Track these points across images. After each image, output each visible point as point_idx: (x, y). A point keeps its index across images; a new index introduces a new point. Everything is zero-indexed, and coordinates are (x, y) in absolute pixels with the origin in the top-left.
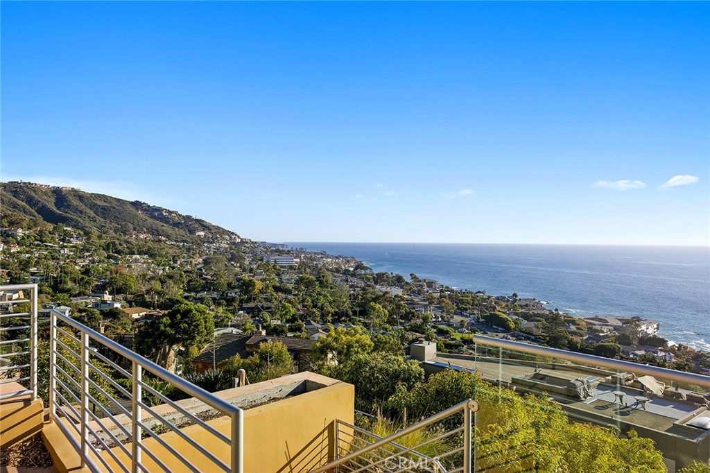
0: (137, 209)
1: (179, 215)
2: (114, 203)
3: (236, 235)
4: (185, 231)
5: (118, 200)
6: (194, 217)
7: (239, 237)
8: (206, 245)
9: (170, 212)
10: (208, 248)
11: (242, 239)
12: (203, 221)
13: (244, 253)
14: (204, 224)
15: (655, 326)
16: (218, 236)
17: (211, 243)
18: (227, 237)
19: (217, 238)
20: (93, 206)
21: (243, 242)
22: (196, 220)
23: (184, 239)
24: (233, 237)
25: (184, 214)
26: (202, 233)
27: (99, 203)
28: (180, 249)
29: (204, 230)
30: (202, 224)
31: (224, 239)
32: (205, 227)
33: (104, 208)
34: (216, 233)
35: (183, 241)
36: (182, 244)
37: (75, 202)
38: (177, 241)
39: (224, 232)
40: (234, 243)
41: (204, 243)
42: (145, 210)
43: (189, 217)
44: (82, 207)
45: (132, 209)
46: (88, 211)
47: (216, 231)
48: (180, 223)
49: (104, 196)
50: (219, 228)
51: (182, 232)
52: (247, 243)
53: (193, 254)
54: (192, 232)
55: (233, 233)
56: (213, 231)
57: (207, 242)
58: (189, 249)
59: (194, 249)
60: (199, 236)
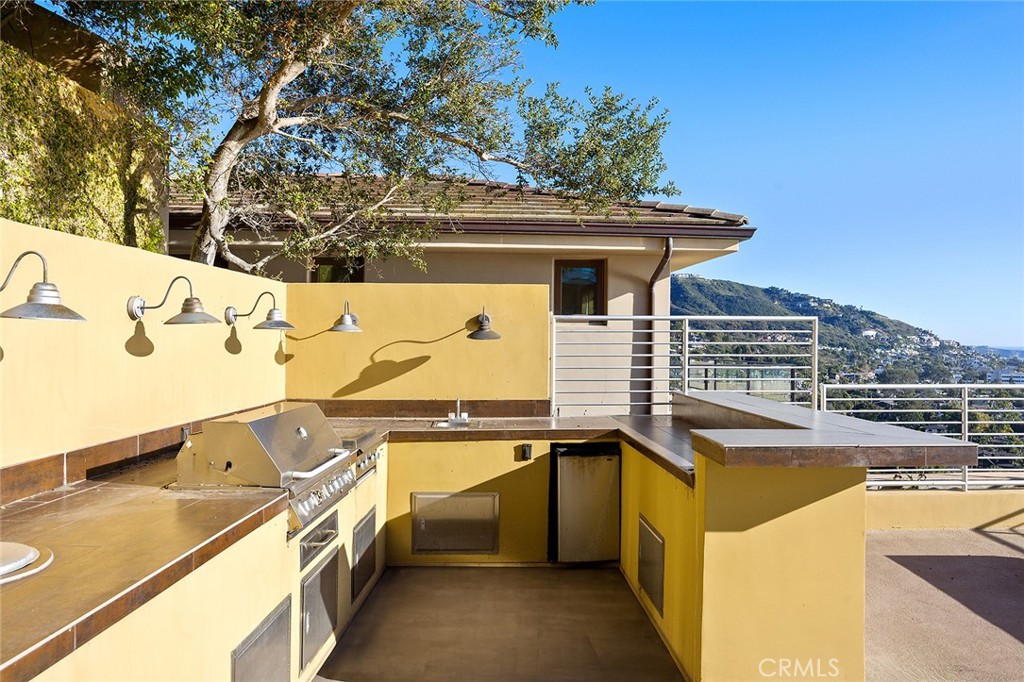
0: (773, 299)
1: (835, 306)
2: (742, 291)
3: (931, 335)
4: (844, 329)
5: (747, 288)
6: (858, 307)
7: (936, 339)
8: (878, 350)
9: (820, 302)
10: (883, 356)
11: (942, 343)
12: (873, 314)
13: (946, 364)
14: (875, 318)
16: (900, 337)
17: (888, 348)
18: (916, 339)
19: (897, 340)
20: (715, 297)
21: (943, 347)
22: (862, 312)
23: (843, 341)
24: (926, 338)
25: (843, 304)
26: (872, 333)
27: (722, 293)
28: (838, 356)
29: (874, 328)
30: (871, 319)
31: (909, 341)
32: (878, 322)
33: (729, 300)
34: (897, 332)
35: (841, 345)
36: (840, 349)
37: (693, 293)
38: (833, 346)
39: (910, 330)
40: (929, 349)
41: (876, 348)
42: (784, 299)
43: (850, 308)
44: (702, 299)
45: (766, 299)
46: (709, 304)
47: (895, 328)
48: (837, 318)
49: (728, 282)
50: (900, 324)
51: (839, 331)
52: (952, 348)
53: (860, 366)
54: (855, 330)
55: (926, 332)
56: (890, 329)
57: (881, 346)
58: (851, 358)
59: (860, 358)
60: (866, 337)
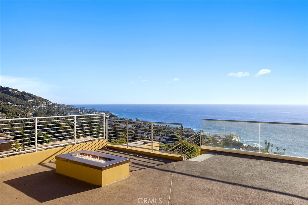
1: (19, 91)
3: (49, 101)
4: (22, 99)
6: (27, 92)
7: (51, 102)
8: (33, 106)
9: (13, 90)
10: (35, 108)
11: (52, 103)
12: (32, 94)
13: (54, 110)
15: (239, 138)
16: (40, 102)
17: (36, 105)
18: (45, 102)
19: (39, 103)
21: (53, 105)
22: (28, 94)
23: (21, 103)
24: (48, 102)
25: (21, 91)
26: (31, 101)
28: (20, 108)
29: (32, 99)
30: (32, 97)
31: (43, 103)
32: (33, 97)
34: (39, 100)
35: (21, 105)
36: (21, 106)
38: (18, 105)
39: (43, 100)
40: (49, 105)
41: (32, 105)
43: (24, 93)
47: (39, 99)
48: (19, 96)
50: (40, 98)
51: (20, 100)
52: (55, 105)
53: (27, 111)
54: (26, 100)
55: (48, 100)
56: (37, 99)
57: (34, 105)
58: (24, 109)
59: (27, 109)
60: (29, 102)
